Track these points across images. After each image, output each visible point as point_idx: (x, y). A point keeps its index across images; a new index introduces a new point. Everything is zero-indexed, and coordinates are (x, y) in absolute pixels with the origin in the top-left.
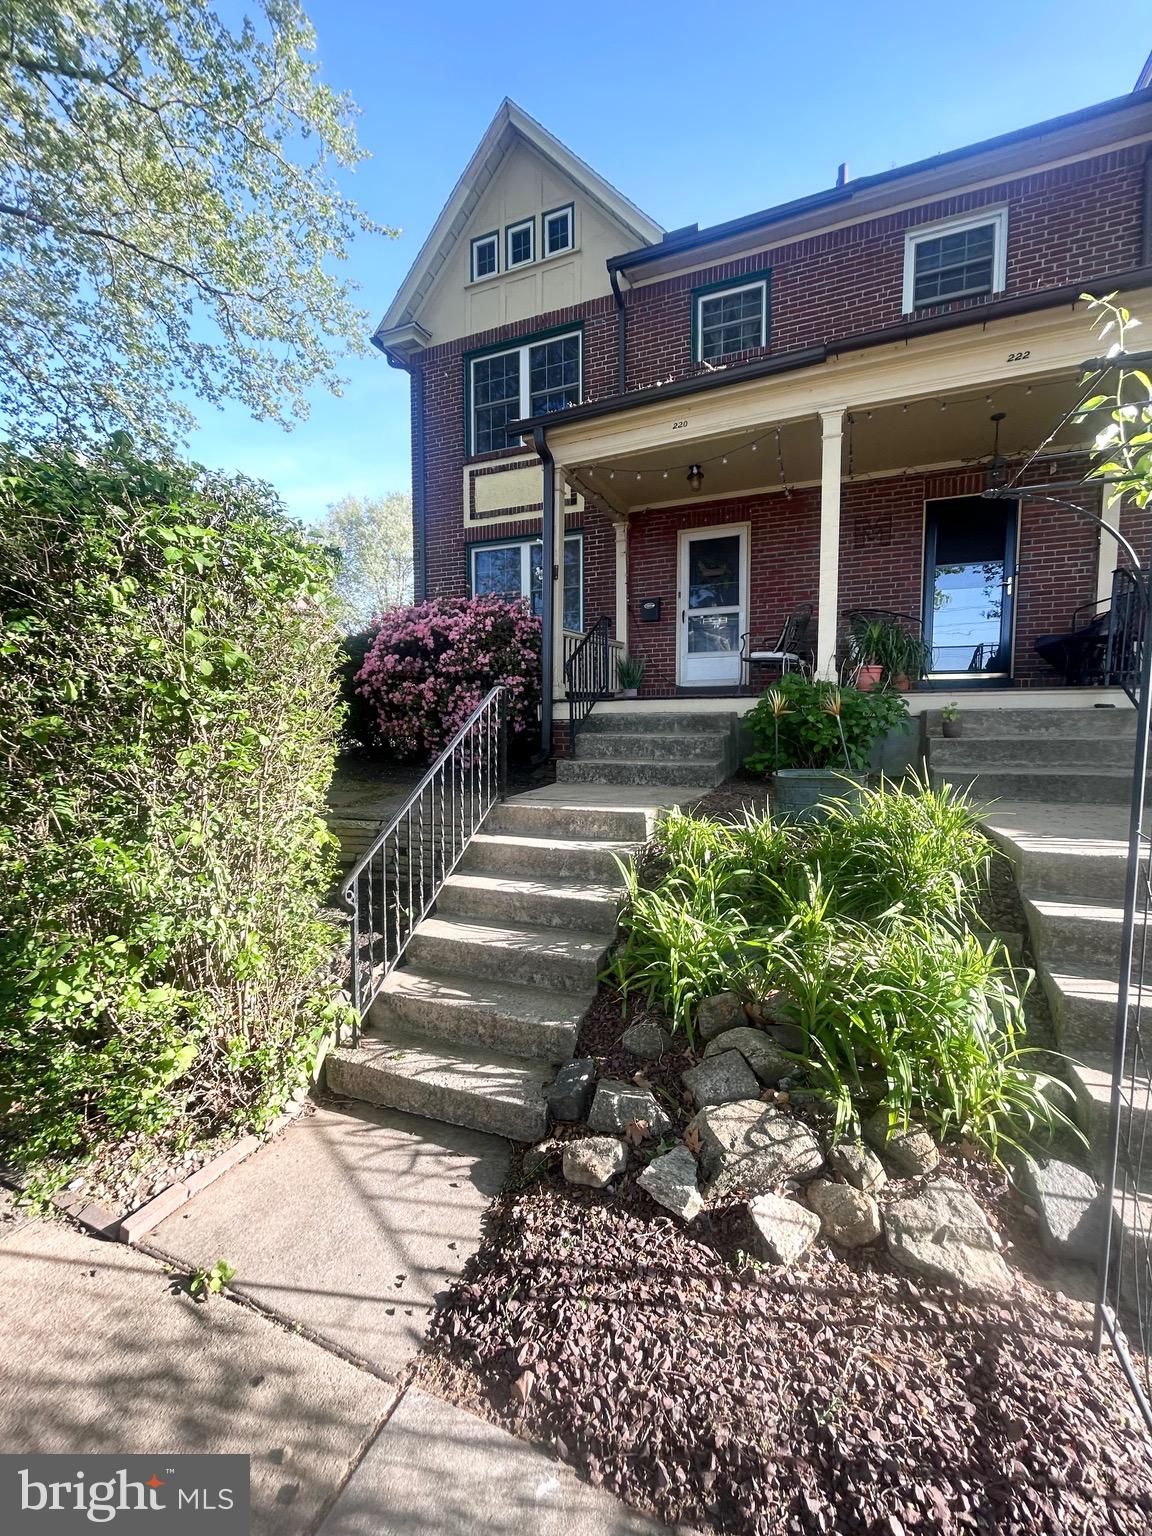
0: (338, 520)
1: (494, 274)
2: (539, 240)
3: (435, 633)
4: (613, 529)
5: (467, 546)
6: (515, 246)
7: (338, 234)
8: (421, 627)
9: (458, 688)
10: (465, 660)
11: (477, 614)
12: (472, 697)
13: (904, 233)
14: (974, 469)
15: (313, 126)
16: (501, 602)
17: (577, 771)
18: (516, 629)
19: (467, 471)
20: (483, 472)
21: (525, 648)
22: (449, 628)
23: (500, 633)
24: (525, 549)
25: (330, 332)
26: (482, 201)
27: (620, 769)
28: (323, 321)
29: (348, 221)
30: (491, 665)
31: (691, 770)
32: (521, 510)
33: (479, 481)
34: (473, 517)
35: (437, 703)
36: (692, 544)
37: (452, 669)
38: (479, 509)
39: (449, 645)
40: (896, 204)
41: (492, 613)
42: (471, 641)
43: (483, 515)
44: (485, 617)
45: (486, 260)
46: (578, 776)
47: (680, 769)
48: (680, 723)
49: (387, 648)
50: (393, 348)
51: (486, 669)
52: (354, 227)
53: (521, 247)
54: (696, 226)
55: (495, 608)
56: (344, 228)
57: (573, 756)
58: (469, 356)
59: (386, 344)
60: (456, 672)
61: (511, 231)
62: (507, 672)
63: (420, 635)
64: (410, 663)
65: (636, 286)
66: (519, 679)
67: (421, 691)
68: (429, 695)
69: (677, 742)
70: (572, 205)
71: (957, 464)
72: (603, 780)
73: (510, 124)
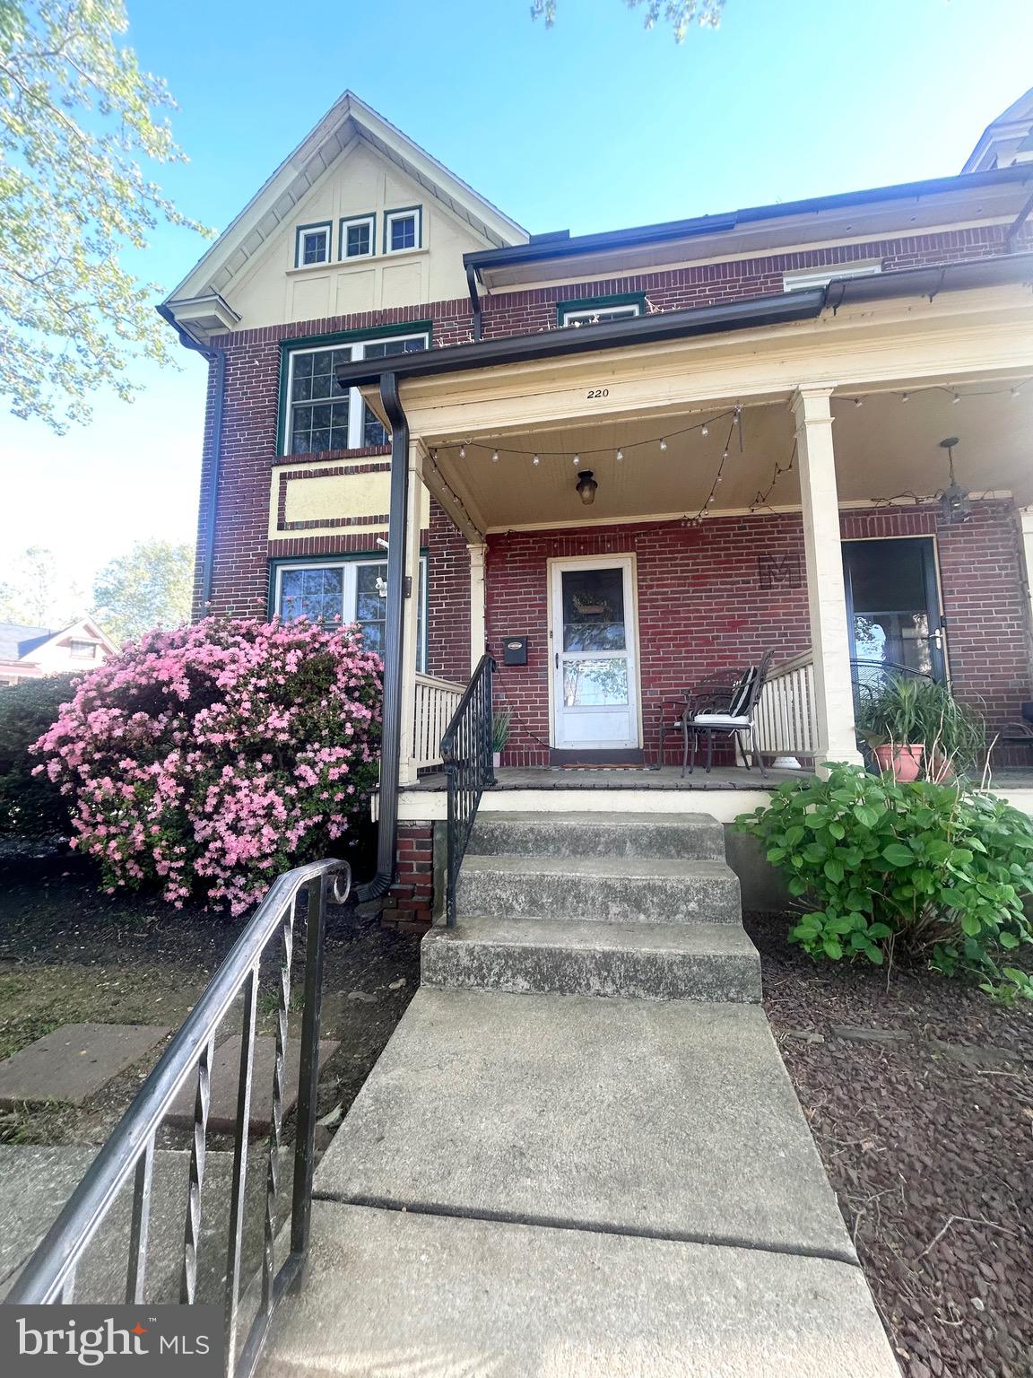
0: (144, 555)
1: (325, 263)
2: (380, 235)
3: (192, 673)
4: (467, 551)
5: (271, 562)
6: (350, 240)
7: (135, 217)
8: (168, 662)
9: (228, 770)
10: (243, 721)
11: (274, 645)
12: (253, 789)
13: (781, 275)
14: (883, 511)
15: (114, 101)
16: (315, 629)
17: (465, 961)
18: (339, 670)
19: (276, 472)
20: (298, 476)
21: (354, 700)
22: (220, 666)
23: (311, 675)
24: (350, 570)
25: (124, 335)
26: (314, 189)
27: (560, 959)
28: (117, 321)
29: (149, 206)
30: (292, 731)
31: (709, 964)
32: (347, 522)
33: (291, 484)
34: (281, 527)
35: (183, 799)
36: (564, 574)
37: (217, 738)
38: (289, 518)
39: (218, 695)
40: (774, 247)
41: (299, 645)
42: (258, 689)
43: (294, 526)
44: (287, 650)
45: (315, 248)
46: (468, 972)
47: (686, 961)
48: (635, 841)
49: (102, 696)
50: (187, 323)
51: (283, 737)
52: (158, 214)
53: (358, 240)
54: (568, 231)
55: (306, 637)
56: (143, 212)
57: (451, 926)
58: (287, 345)
59: (177, 318)
60: (226, 744)
61: (346, 225)
62: (320, 739)
63: (164, 677)
64: (142, 724)
65: (494, 292)
66: (340, 752)
67: (154, 778)
68: (168, 786)
69: (652, 889)
70: (419, 208)
71: (866, 504)
72: (523, 984)
73: (351, 119)
